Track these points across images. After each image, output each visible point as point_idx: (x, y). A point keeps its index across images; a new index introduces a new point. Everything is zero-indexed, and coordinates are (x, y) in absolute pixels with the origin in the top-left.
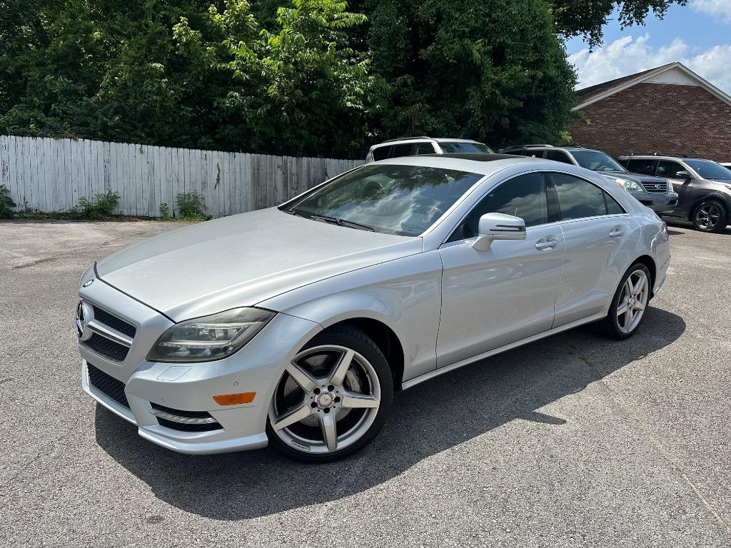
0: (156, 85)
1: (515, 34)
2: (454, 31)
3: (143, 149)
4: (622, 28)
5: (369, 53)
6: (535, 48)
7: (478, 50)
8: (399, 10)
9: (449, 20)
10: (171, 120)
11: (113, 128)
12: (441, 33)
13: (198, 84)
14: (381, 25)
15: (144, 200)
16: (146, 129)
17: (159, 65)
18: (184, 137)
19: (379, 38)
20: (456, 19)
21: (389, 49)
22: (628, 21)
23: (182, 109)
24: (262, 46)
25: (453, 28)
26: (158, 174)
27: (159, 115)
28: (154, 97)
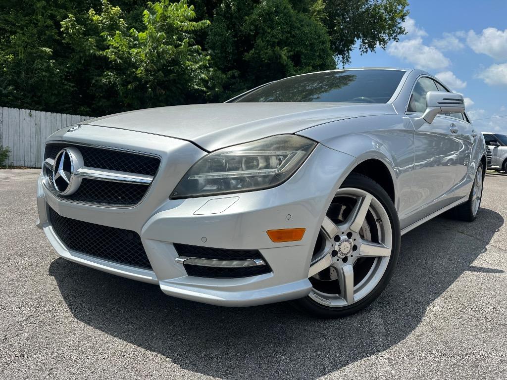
0: (45, 64)
1: (307, 46)
2: (268, 41)
3: (32, 113)
4: (361, 54)
5: (209, 52)
6: (320, 56)
7: (284, 55)
8: (228, 26)
9: (264, 34)
10: (56, 92)
11: (7, 96)
12: (259, 41)
13: (79, 66)
14: (215, 35)
15: (32, 154)
16: (34, 98)
17: (48, 50)
18: (67, 105)
19: (214, 44)
20: (269, 33)
21: (221, 53)
22: (365, 50)
23: (66, 85)
24: (131, 41)
25: (267, 39)
26: (44, 134)
27: (46, 88)
28: (44, 73)
